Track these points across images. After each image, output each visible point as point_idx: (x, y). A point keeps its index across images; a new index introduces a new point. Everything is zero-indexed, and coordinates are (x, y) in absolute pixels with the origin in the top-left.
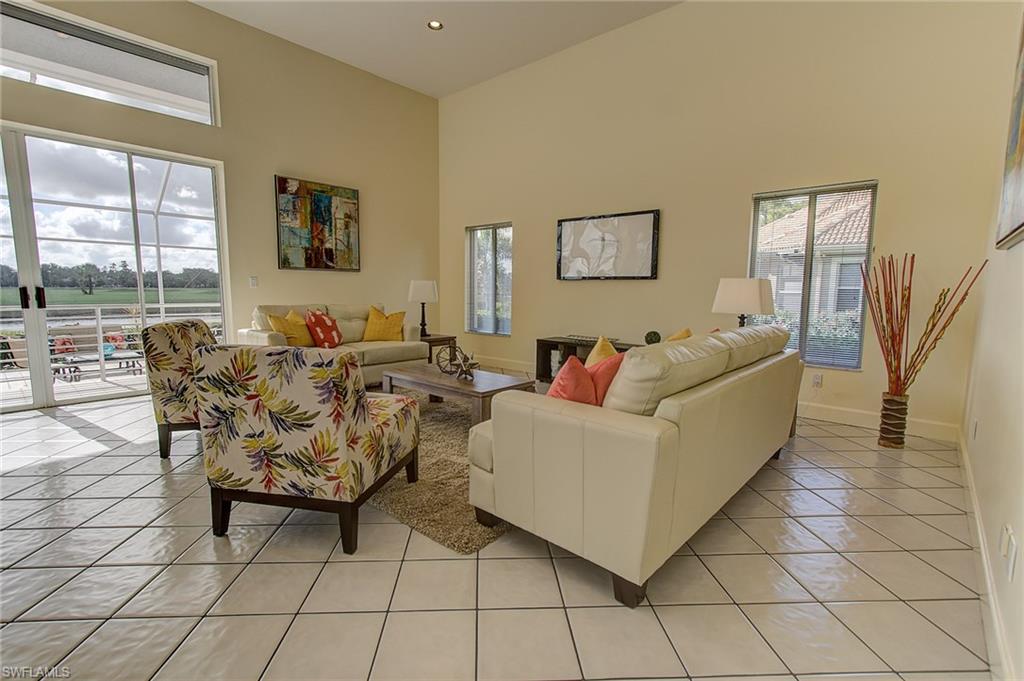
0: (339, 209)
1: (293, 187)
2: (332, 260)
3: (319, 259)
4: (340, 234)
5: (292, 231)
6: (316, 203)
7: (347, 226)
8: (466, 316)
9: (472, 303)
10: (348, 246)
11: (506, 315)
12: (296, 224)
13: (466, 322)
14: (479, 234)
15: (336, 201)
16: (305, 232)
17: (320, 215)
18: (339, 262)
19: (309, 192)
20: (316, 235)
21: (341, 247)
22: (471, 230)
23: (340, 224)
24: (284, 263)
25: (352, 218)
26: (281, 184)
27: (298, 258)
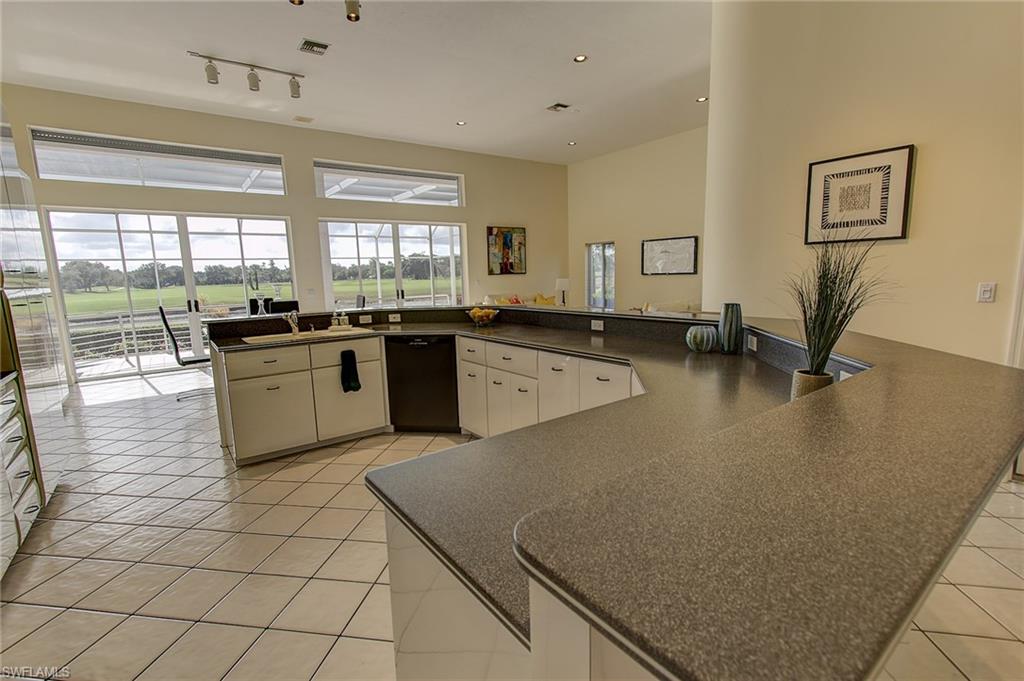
0: (516, 239)
1: (495, 231)
2: (512, 268)
3: (506, 269)
4: (516, 254)
5: (494, 255)
6: (505, 238)
7: (519, 249)
8: (586, 297)
9: (589, 290)
10: (520, 261)
11: (611, 296)
12: (496, 251)
13: (586, 301)
14: (594, 247)
15: (514, 235)
16: (500, 255)
17: (507, 245)
18: (516, 270)
19: (502, 233)
20: (505, 256)
21: (517, 261)
22: (589, 246)
23: (516, 248)
24: (491, 272)
25: (522, 244)
26: (490, 230)
27: (497, 270)
